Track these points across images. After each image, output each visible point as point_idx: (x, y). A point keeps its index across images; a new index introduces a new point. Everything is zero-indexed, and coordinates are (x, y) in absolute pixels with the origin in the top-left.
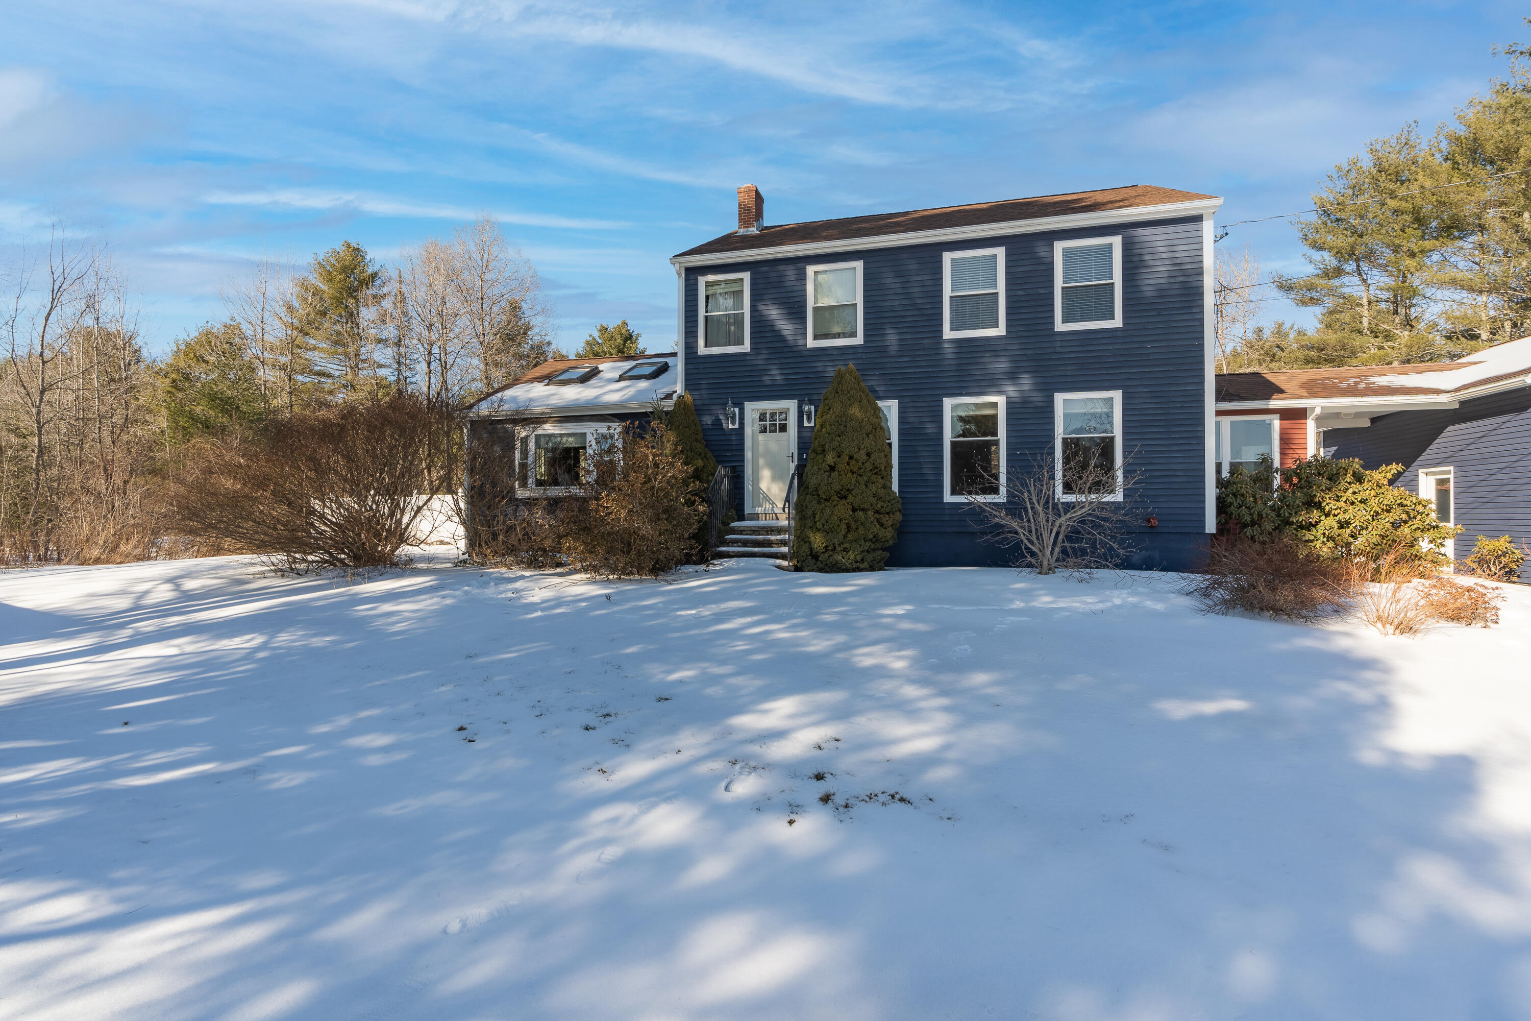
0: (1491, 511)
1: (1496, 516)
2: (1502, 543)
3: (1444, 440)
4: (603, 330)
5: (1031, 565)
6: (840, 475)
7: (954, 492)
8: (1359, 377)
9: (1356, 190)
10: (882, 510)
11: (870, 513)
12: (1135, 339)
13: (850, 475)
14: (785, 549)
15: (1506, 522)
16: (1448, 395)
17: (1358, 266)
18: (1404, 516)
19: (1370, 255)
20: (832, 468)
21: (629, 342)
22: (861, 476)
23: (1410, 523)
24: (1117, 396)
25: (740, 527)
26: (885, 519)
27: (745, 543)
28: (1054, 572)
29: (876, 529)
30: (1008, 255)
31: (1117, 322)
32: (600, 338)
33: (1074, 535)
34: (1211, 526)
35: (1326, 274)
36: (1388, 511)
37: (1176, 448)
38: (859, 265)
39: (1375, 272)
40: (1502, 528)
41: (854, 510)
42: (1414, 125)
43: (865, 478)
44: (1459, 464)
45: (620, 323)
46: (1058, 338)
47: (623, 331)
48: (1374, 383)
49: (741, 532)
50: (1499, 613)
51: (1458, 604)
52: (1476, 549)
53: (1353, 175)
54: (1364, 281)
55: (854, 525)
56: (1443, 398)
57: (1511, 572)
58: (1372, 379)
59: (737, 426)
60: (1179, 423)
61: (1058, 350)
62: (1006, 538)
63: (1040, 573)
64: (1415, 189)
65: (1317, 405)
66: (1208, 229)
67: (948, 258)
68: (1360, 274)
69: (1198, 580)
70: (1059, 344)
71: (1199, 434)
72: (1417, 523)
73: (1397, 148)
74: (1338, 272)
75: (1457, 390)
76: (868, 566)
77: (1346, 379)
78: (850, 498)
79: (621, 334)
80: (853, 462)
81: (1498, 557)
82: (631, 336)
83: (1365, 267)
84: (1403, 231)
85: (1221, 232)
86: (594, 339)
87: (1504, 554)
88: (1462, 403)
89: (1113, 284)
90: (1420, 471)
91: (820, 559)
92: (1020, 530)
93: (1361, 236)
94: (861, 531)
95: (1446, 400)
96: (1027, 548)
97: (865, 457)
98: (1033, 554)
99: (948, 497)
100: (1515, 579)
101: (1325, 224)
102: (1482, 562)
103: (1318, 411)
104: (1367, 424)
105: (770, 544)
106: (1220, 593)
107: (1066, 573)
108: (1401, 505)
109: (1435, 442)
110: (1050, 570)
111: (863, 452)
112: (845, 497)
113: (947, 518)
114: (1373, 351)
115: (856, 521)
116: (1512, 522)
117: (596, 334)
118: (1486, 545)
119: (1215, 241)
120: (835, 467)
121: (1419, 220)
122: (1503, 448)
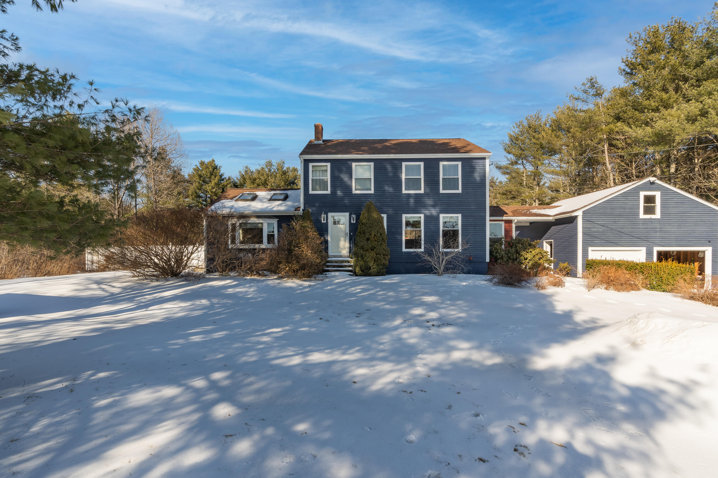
0: (563, 254)
1: (564, 256)
2: (566, 265)
3: (551, 231)
4: (202, 163)
5: (436, 273)
6: (371, 242)
7: (406, 248)
8: (527, 209)
9: (522, 133)
10: (385, 254)
11: (382, 255)
12: (465, 197)
13: (375, 242)
14: (350, 268)
15: (567, 258)
16: (552, 217)
17: (522, 162)
18: (541, 256)
19: (526, 158)
20: (368, 239)
21: (216, 170)
22: (378, 242)
23: (543, 259)
24: (460, 216)
25: (331, 260)
26: (386, 257)
27: (334, 266)
28: (443, 275)
29: (384, 261)
30: (425, 165)
31: (460, 191)
32: (201, 167)
33: (449, 263)
34: (488, 260)
35: (512, 164)
36: (537, 255)
37: (478, 234)
38: (372, 164)
39: (528, 164)
40: (566, 260)
41: (376, 254)
42: (540, 111)
43: (380, 243)
44: (555, 239)
45: (211, 160)
46: (441, 195)
47: (213, 165)
48: (531, 212)
49: (331, 262)
50: (565, 284)
51: (556, 281)
52: (559, 266)
53: (521, 127)
54: (525, 167)
55: (376, 260)
56: (551, 218)
57: (568, 273)
58: (531, 211)
59: (325, 222)
60: (478, 225)
61: (441, 199)
62: (427, 264)
63: (438, 276)
64: (540, 136)
65: (516, 219)
66: (487, 162)
67: (404, 164)
68: (523, 165)
69: (488, 277)
70: (441, 197)
71: (484, 229)
72: (544, 259)
73: (535, 119)
74: (516, 163)
75: (554, 216)
76: (381, 274)
77: (524, 210)
78: (375, 250)
79: (212, 166)
80: (375, 237)
81: (565, 269)
82: (216, 166)
83: (525, 162)
84: (537, 151)
85: (491, 163)
86: (198, 167)
87: (566, 268)
88: (555, 220)
89: (458, 178)
90: (544, 241)
91: (365, 272)
92: (432, 261)
93: (524, 151)
94: (379, 262)
95: (551, 219)
96: (434, 267)
97: (380, 236)
98: (436, 269)
99: (404, 250)
100: (569, 275)
101: (511, 144)
102: (561, 270)
103: (516, 221)
104: (528, 224)
105: (346, 266)
106: (496, 280)
107: (447, 275)
108: (540, 253)
109: (549, 231)
110: (442, 274)
111: (379, 234)
112: (373, 250)
113: (403, 257)
114: (527, 194)
115: (377, 258)
116: (569, 258)
117: (199, 165)
118: (562, 265)
119: (489, 166)
120: (369, 239)
121: (542, 147)
122: (566, 235)
